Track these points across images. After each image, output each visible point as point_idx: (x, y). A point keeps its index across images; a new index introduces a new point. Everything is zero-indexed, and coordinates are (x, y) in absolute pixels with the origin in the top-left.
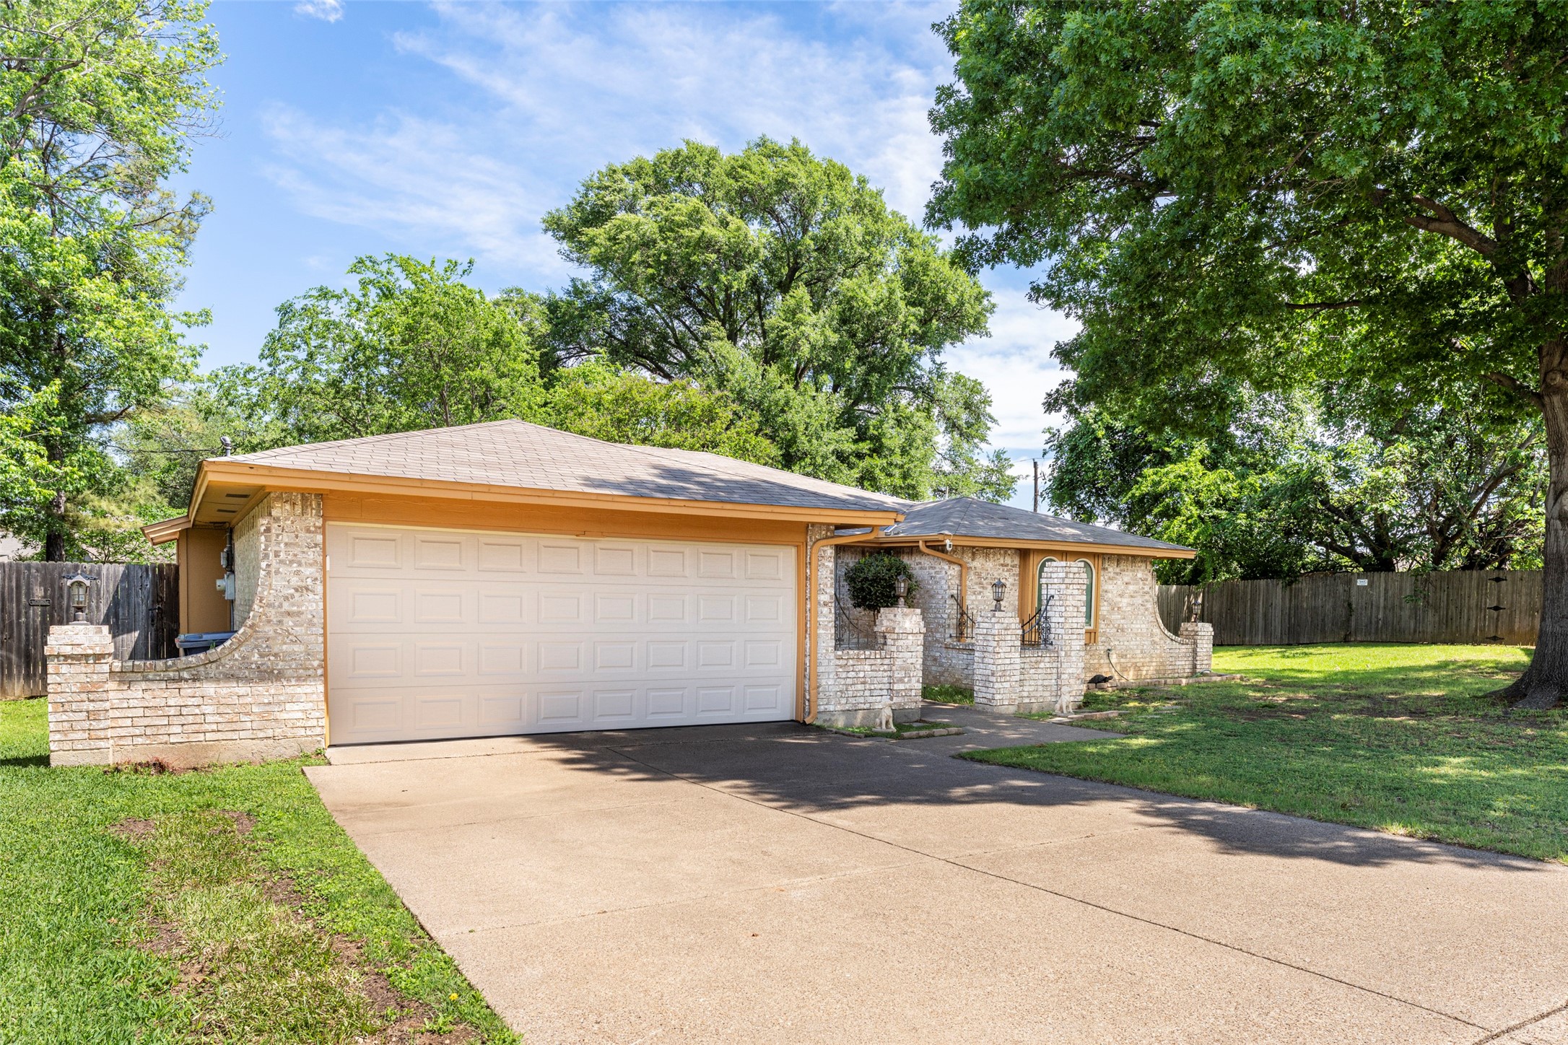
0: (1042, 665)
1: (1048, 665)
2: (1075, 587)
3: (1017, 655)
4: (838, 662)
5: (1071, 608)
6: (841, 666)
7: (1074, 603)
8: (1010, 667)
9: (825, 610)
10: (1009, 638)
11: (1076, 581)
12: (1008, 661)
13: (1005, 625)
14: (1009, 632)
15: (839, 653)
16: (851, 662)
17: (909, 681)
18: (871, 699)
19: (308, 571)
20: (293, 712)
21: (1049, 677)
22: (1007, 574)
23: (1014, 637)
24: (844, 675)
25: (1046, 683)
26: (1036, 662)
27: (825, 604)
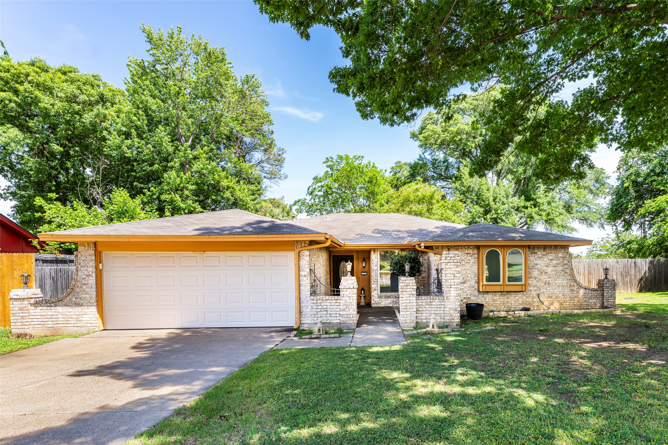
0: (434, 303)
1: (438, 303)
2: (452, 264)
3: (415, 298)
4: (312, 301)
5: (449, 275)
6: (314, 303)
7: (452, 272)
8: (410, 304)
9: (305, 279)
10: (409, 290)
11: (452, 261)
12: (408, 301)
13: (406, 284)
14: (408, 287)
15: (312, 297)
16: (319, 301)
17: (349, 311)
18: (330, 318)
19: (90, 269)
20: (86, 318)
21: (439, 309)
22: (470, 258)
23: (412, 290)
24: (316, 307)
25: (436, 312)
26: (430, 302)
27: (305, 276)
